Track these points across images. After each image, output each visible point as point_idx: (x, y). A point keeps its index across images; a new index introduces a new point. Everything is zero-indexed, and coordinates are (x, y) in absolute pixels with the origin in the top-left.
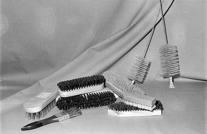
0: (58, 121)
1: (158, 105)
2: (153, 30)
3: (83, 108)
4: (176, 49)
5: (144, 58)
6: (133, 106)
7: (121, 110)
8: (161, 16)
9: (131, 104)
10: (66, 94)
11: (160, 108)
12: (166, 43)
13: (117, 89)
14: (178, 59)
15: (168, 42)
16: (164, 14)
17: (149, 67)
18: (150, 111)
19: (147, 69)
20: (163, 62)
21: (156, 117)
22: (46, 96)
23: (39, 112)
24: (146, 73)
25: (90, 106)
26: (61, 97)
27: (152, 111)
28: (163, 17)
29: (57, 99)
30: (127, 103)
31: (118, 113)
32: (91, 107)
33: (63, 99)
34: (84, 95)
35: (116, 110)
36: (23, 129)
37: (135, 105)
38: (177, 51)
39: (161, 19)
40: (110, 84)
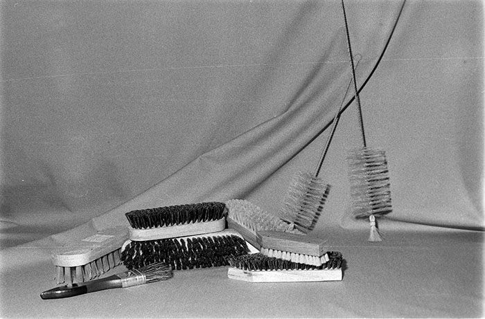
0: (121, 287)
1: (336, 261)
2: (335, 122)
3: (178, 269)
4: (383, 158)
5: (317, 176)
6: (280, 260)
7: (257, 269)
8: (352, 93)
9: (277, 255)
10: (144, 234)
11: (339, 263)
12: (363, 146)
13: (252, 231)
14: (387, 179)
15: (367, 143)
16: (358, 90)
17: (326, 197)
18: (314, 267)
19: (323, 199)
20: (355, 184)
22: (101, 241)
23: (83, 266)
24: (320, 209)
25: (194, 265)
26: (133, 242)
27: (320, 268)
28: (357, 94)
29: (123, 248)
30: (270, 254)
31: (250, 275)
32: (195, 267)
34: (182, 241)
35: (246, 267)
36: (45, 297)
37: (285, 257)
38: (386, 163)
39: (354, 98)
40: (239, 223)
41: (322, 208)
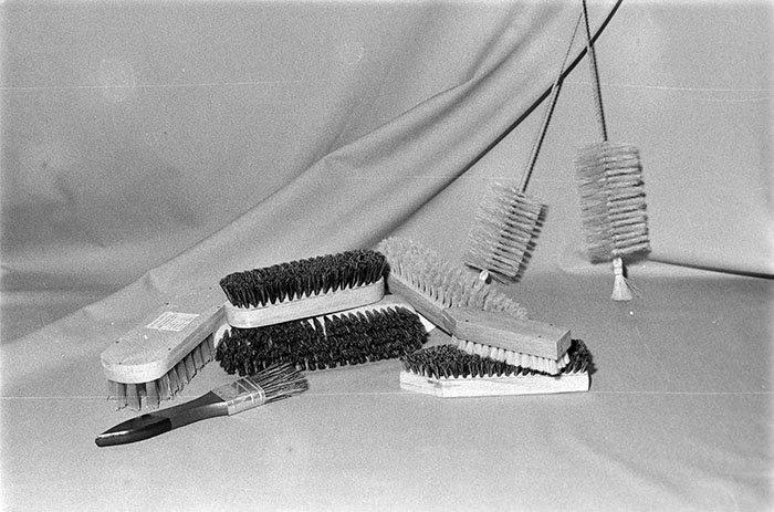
0: (227, 414)
1: (578, 357)
2: (554, 90)
3: (311, 369)
4: (636, 162)
5: (524, 190)
6: (488, 359)
7: (449, 375)
8: (583, 42)
9: (482, 352)
10: (251, 317)
11: (585, 364)
12: (602, 139)
13: (432, 300)
14: (643, 195)
15: (608, 135)
16: (592, 36)
17: (541, 225)
18: (549, 375)
19: (535, 230)
20: (589, 205)
21: (567, 396)
22: (178, 325)
23: (157, 381)
24: (531, 245)
25: (338, 360)
26: (234, 329)
27: (557, 376)
28: (591, 44)
29: (218, 336)
30: (469, 349)
31: (438, 385)
32: (338, 364)
33: (240, 334)
34: (316, 322)
35: (431, 372)
36: (101, 443)
37: (496, 355)
38: (640, 168)
39: (585, 50)
40: (404, 282)
41: (534, 245)
